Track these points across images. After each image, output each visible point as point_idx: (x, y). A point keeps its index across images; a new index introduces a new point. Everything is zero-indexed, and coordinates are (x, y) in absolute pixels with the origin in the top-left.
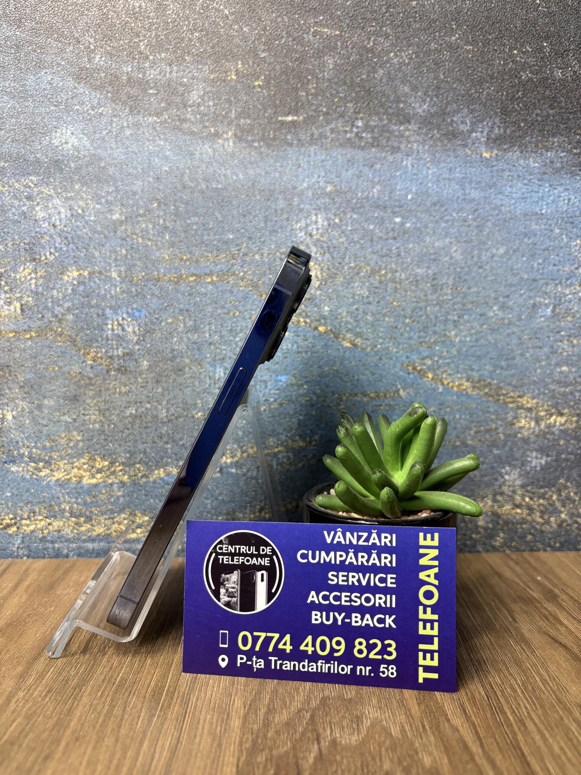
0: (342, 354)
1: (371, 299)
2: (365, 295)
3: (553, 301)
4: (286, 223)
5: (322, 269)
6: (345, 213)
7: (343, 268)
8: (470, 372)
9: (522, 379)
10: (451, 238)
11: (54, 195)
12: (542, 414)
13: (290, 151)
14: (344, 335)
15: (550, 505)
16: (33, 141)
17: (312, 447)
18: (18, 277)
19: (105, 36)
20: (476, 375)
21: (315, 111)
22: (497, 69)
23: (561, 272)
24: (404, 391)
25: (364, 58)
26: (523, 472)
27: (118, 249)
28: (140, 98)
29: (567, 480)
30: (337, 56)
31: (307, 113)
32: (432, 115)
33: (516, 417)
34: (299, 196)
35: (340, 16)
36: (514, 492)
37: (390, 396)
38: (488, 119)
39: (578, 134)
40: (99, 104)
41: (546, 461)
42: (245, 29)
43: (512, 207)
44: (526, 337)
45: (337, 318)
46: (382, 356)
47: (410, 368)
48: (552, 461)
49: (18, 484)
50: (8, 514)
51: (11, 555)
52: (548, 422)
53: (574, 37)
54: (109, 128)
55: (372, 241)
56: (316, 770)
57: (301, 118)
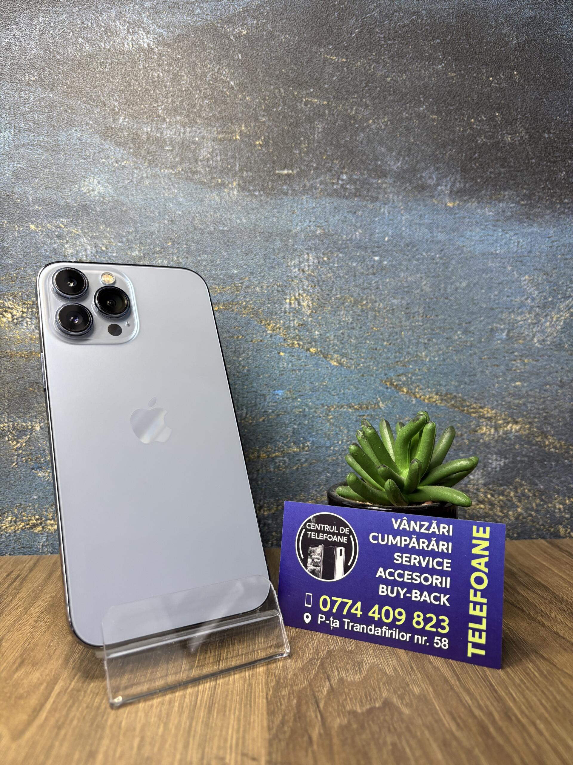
0: (330, 371)
1: (354, 325)
2: (350, 322)
3: (507, 327)
4: (282, 261)
5: (312, 300)
6: (332, 253)
7: (331, 298)
8: (438, 387)
9: (483, 393)
10: (421, 273)
11: (81, 235)
12: (500, 422)
13: (286, 199)
14: (332, 356)
15: (509, 500)
16: (64, 189)
17: (305, 452)
19: (128, 100)
20: (443, 389)
21: (307, 166)
22: (458, 134)
23: (513, 302)
24: (383, 403)
25: (348, 124)
26: (485, 473)
28: (157, 153)
29: (522, 480)
30: (325, 122)
31: (300, 168)
32: (405, 171)
33: (478, 425)
34: (294, 238)
35: (326, 90)
36: (478, 490)
37: (372, 408)
38: (451, 175)
39: (525, 189)
40: (123, 158)
41: (504, 463)
42: (248, 98)
43: (472, 248)
44: (485, 357)
45: (326, 341)
46: (364, 373)
47: (388, 383)
48: (509, 462)
49: (44, 488)
50: (35, 515)
51: (36, 552)
52: (506, 429)
54: (131, 178)
55: (355, 276)
56: (330, 699)
57: (295, 172)
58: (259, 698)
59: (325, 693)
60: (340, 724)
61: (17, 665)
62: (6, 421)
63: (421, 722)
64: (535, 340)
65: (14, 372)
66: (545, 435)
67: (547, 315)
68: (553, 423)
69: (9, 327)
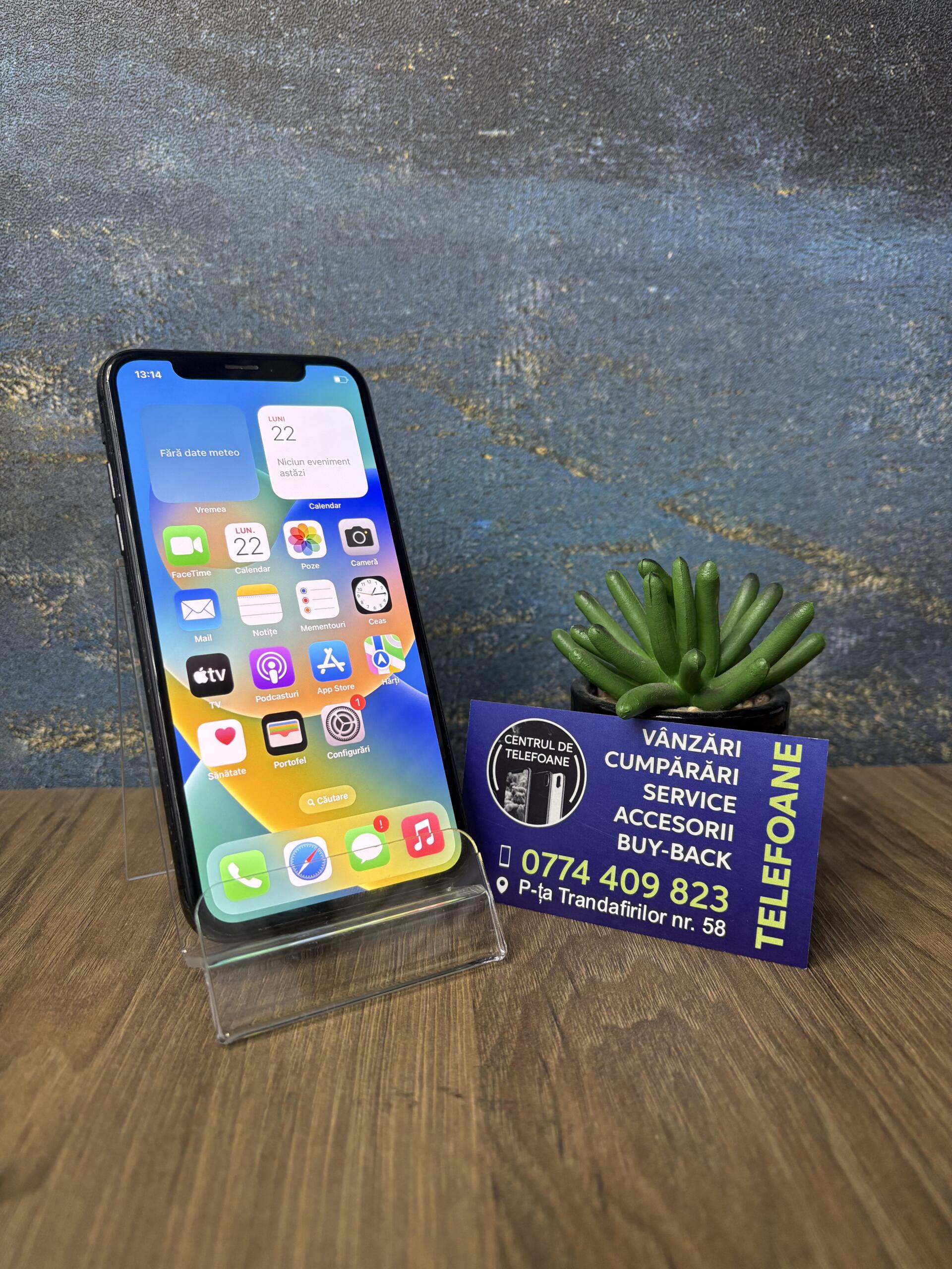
0: (569, 487)
1: (613, 406)
2: (605, 401)
3: (873, 410)
4: (489, 293)
5: (541, 362)
6: (576, 279)
7: (572, 360)
8: (752, 514)
9: (825, 524)
10: (729, 317)
11: (141, 247)
12: (853, 573)
13: (496, 184)
14: (574, 460)
15: (862, 703)
16: (108, 163)
17: (526, 625)
18: (89, 372)
20: (760, 518)
21: (533, 121)
22: (802, 62)
23: (885, 368)
24: (658, 542)
25: (606, 41)
26: (824, 657)
27: (240, 330)
28: (269, 97)
29: (886, 667)
30: (566, 38)
31: (520, 125)
32: (705, 131)
33: (816, 579)
34: (508, 252)
36: (811, 685)
37: (639, 550)
38: (787, 138)
39: (915, 163)
40: (208, 106)
41: (857, 641)
43: (819, 271)
44: (833, 462)
45: (563, 435)
46: (628, 490)
47: (668, 508)
48: (865, 640)
49: (96, 680)
50: (82, 724)
51: (88, 784)
52: (861, 585)
53: (914, 16)
54: (224, 143)
55: (615, 320)
56: (574, 1008)
57: (512, 133)
58: (461, 1008)
59: (566, 999)
60: (591, 1045)
61: (72, 956)
62: (28, 570)
63: (719, 1042)
64: (920, 434)
65: (38, 488)
66: (926, 594)
67: (941, 391)
68: (941, 575)
69: (24, 410)
